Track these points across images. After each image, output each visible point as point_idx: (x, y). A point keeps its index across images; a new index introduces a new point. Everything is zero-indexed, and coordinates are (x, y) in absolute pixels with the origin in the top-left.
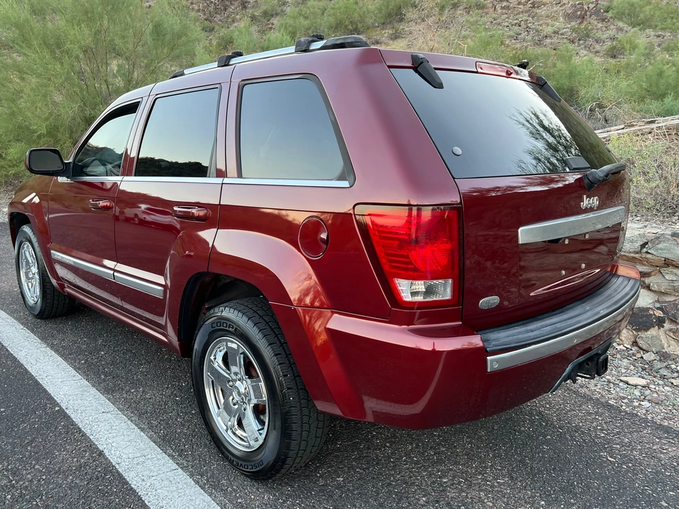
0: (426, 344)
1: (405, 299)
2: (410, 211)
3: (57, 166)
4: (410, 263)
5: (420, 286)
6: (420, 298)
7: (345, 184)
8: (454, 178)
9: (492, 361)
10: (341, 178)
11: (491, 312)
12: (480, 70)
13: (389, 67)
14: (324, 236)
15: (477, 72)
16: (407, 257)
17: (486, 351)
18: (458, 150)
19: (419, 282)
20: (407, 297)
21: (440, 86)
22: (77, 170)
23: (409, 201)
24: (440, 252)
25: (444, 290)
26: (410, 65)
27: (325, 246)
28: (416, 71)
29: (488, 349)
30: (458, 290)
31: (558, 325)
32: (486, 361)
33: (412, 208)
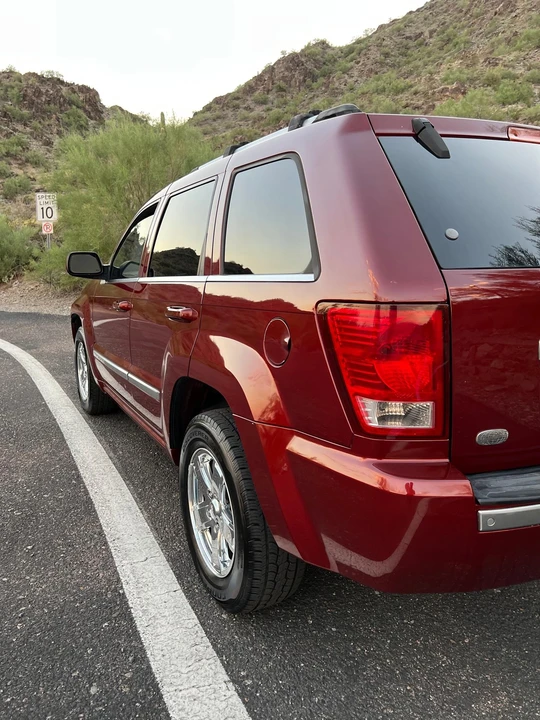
0: (397, 486)
1: (370, 424)
2: (378, 308)
3: (96, 269)
4: (376, 378)
5: (396, 408)
6: (397, 425)
7: (311, 277)
8: (440, 268)
9: (485, 516)
10: (306, 272)
11: (493, 449)
12: (512, 136)
13: (377, 135)
14: (287, 340)
15: (508, 139)
16: (372, 369)
17: (478, 503)
18: (453, 233)
19: (398, 403)
20: (373, 420)
21: (444, 155)
22: (114, 273)
23: (376, 297)
24: (420, 366)
25: (425, 415)
26: (411, 132)
27: (287, 352)
28: (418, 140)
29: (479, 501)
30: (443, 415)
32: (477, 516)
33: (382, 306)
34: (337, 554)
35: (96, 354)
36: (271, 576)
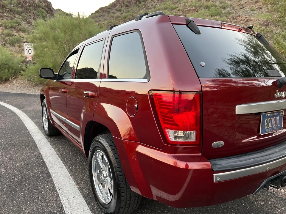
0: (182, 165)
1: (171, 140)
2: (174, 93)
3: (52, 76)
4: (173, 121)
5: (180, 133)
6: (181, 140)
7: (146, 80)
8: (199, 78)
9: (216, 176)
10: (145, 78)
11: (218, 149)
12: (223, 27)
13: (173, 24)
14: (136, 106)
15: (222, 28)
16: (172, 118)
17: (213, 171)
18: (203, 64)
19: (181, 131)
20: (172, 139)
21: (198, 33)
22: (59, 77)
23: (173, 89)
24: (191, 116)
25: (193, 136)
26: (185, 23)
27: (136, 111)
28: (188, 27)
29: (214, 170)
30: (200, 136)
31: (258, 159)
32: (213, 176)
33: (176, 92)
34: (156, 192)
35: (51, 111)
36: (128, 202)
